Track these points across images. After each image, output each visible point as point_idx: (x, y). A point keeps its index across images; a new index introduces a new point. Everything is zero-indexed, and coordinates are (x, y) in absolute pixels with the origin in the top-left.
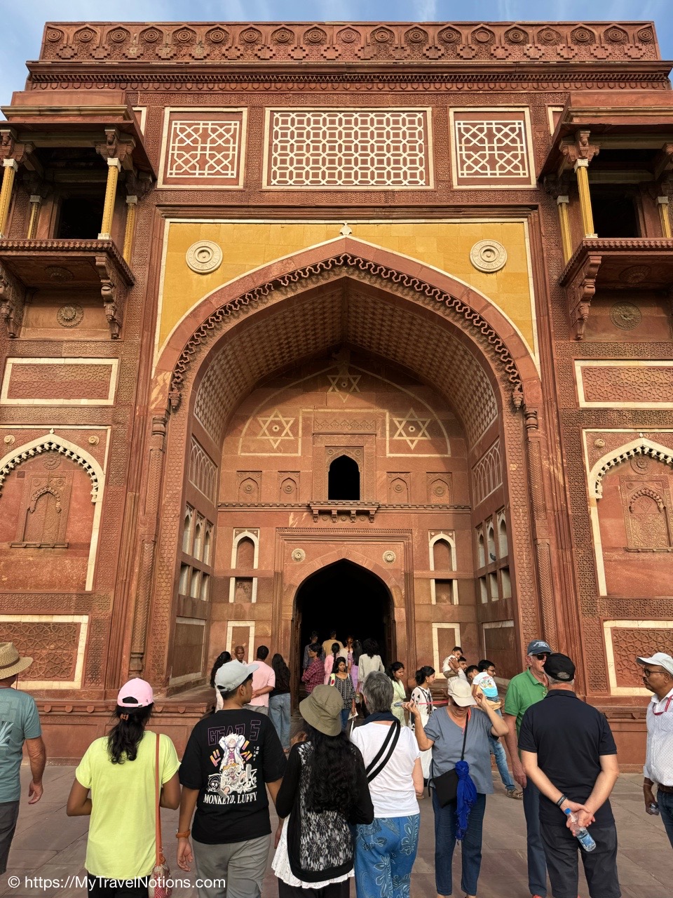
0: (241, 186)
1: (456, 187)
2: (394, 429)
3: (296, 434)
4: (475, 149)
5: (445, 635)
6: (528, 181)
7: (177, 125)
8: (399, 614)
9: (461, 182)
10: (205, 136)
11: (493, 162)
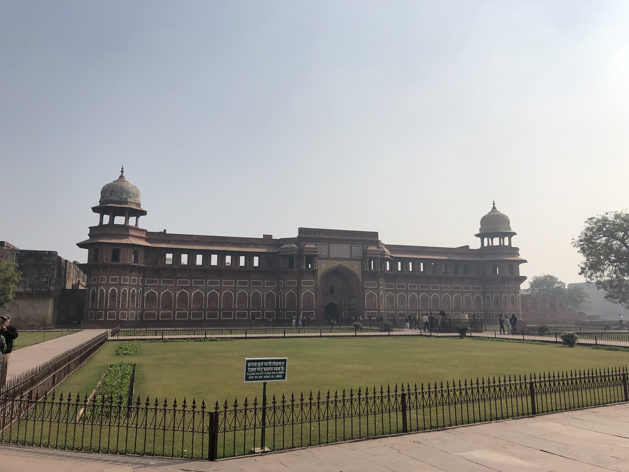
0: (327, 256)
1: (353, 257)
2: (339, 283)
3: (325, 283)
4: (355, 251)
5: (345, 313)
6: (361, 257)
7: (319, 246)
8: (339, 310)
10: (322, 248)
11: (357, 254)
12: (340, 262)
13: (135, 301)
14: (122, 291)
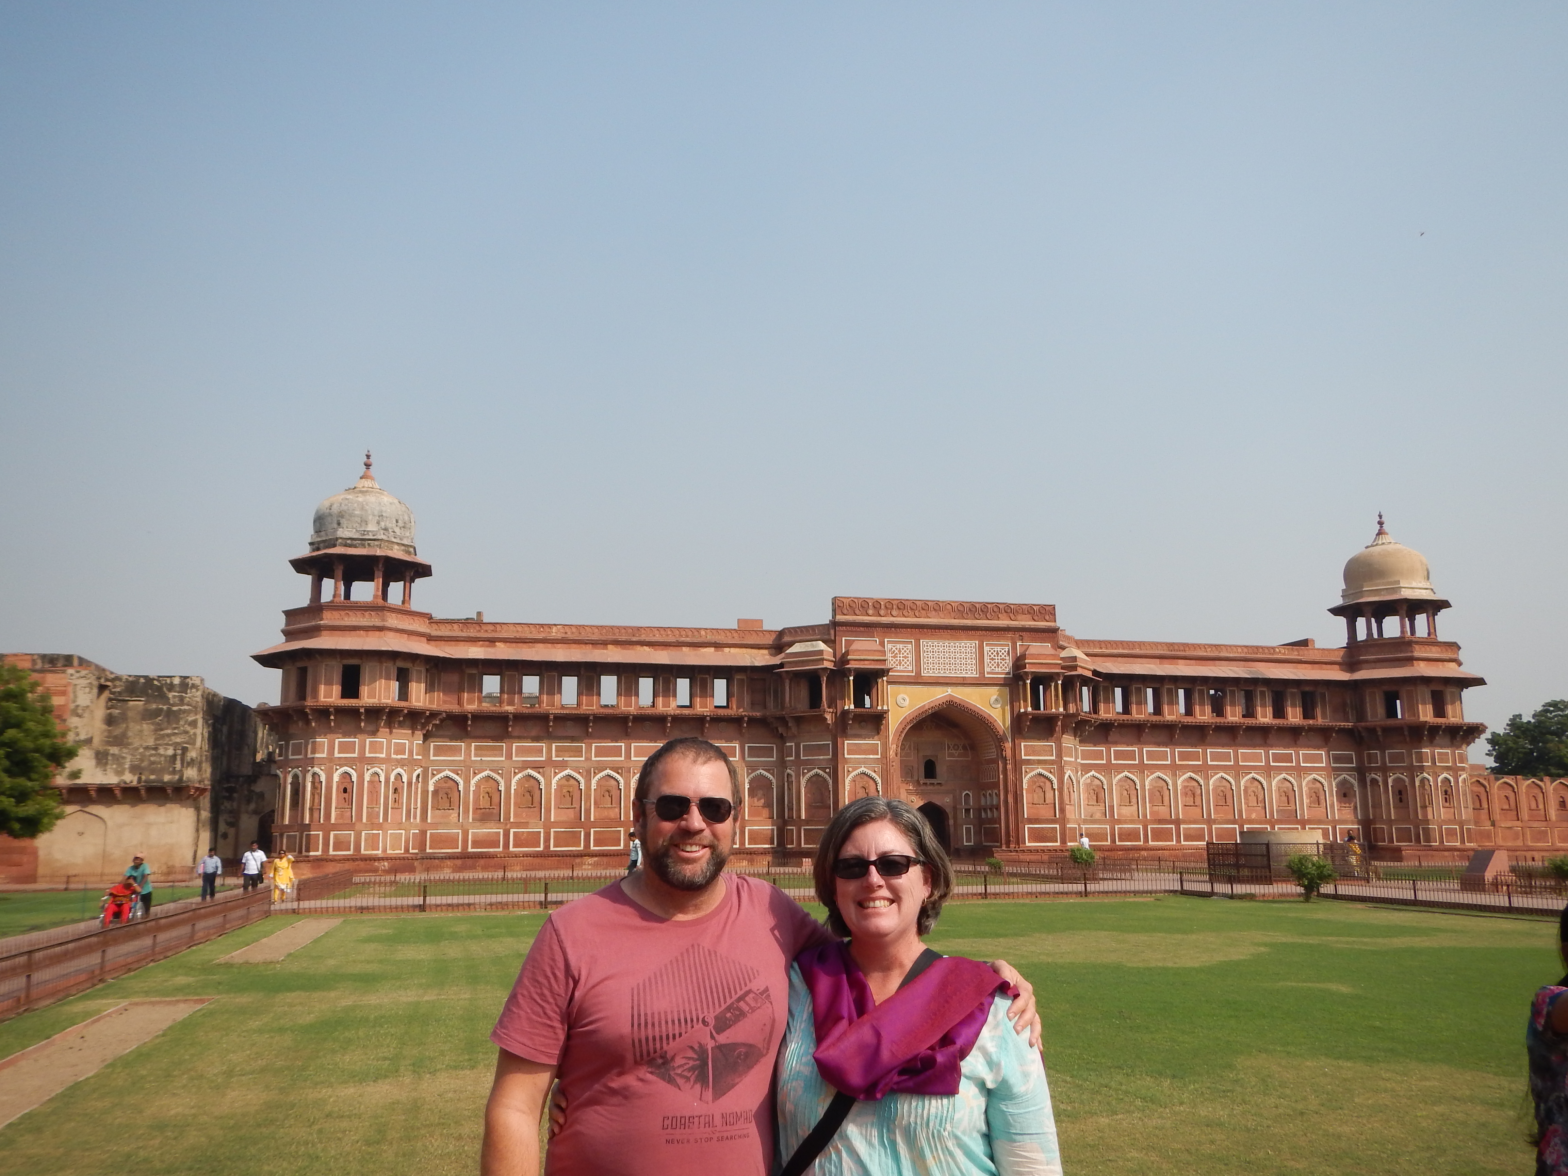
0: (914, 674)
1: (986, 676)
2: (949, 748)
3: (910, 749)
4: (993, 659)
5: (968, 830)
6: (1009, 674)
7: (890, 646)
8: (951, 822)
9: (988, 673)
10: (900, 651)
11: (998, 665)
12: (950, 691)
13: (403, 803)
14: (367, 778)
